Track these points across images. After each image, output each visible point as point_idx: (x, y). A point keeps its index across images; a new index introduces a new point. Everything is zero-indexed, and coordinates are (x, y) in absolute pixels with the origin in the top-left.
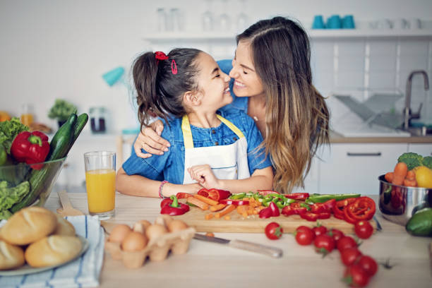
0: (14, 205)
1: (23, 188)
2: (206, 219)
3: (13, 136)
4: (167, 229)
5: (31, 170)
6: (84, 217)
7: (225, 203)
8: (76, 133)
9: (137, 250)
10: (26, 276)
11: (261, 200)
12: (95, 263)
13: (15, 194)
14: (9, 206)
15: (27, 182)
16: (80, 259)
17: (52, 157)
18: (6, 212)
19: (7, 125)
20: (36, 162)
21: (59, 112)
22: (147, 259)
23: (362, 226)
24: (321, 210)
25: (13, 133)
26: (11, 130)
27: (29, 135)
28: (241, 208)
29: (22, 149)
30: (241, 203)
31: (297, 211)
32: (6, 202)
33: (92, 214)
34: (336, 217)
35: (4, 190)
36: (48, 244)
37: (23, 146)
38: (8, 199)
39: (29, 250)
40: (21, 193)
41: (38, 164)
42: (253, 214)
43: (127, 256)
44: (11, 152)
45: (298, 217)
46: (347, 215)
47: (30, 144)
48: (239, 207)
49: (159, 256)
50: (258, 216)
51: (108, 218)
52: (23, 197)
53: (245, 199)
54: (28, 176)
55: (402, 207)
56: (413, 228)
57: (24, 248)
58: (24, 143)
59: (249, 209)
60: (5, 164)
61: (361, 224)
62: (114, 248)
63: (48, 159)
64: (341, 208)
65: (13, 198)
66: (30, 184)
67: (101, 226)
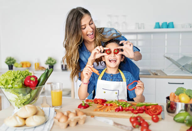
0: (25, 102)
1: (28, 96)
2: (94, 111)
3: (25, 77)
4: (77, 115)
5: (31, 89)
6: (49, 108)
7: (103, 105)
8: (48, 76)
9: (64, 122)
10: (25, 129)
11: (118, 104)
12: (49, 126)
13: (25, 98)
14: (23, 103)
15: (30, 94)
16: (45, 124)
17: (39, 85)
18: (22, 105)
19: (24, 73)
20: (33, 87)
21: (49, 62)
22: (68, 125)
23: (154, 117)
24: (140, 110)
25: (26, 76)
26: (25, 74)
27: (31, 77)
28: (109, 107)
29: (28, 82)
30: (109, 105)
31: (130, 109)
32: (22, 101)
33: (53, 106)
34: (146, 113)
35: (21, 97)
36: (33, 118)
37: (28, 81)
38: (23, 100)
39: (27, 120)
40: (27, 98)
41: (33, 88)
42: (113, 110)
43: (60, 124)
44: (24, 83)
45: (130, 112)
46: (149, 112)
47: (31, 81)
48: (108, 107)
49: (73, 125)
50: (115, 111)
51: (59, 108)
52: (28, 100)
53: (111, 104)
54: (30, 92)
55: (174, 109)
56: (176, 119)
57: (25, 119)
58: (29, 80)
59: (112, 107)
60: (21, 88)
61: (154, 116)
62: (56, 121)
63: (37, 86)
64: (148, 109)
65: (24, 100)
66: (31, 95)
67: (55, 111)
